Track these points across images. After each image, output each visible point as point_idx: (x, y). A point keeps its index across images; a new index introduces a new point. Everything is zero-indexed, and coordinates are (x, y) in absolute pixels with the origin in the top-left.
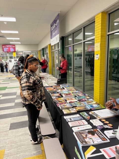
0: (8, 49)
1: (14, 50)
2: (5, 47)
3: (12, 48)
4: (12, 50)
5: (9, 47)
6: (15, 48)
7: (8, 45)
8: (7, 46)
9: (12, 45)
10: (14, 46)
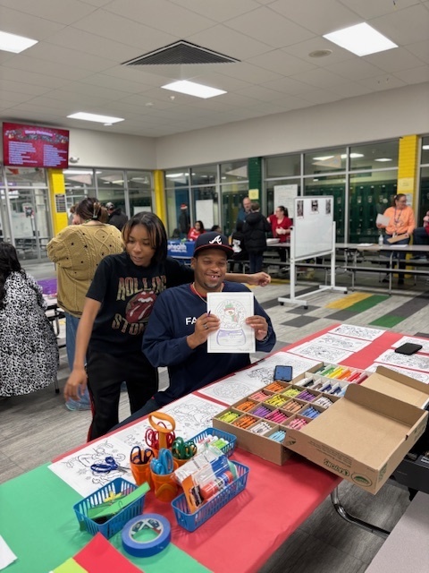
0: (33, 150)
1: (61, 159)
2: (14, 140)
3: (55, 146)
4: (51, 156)
5: (40, 137)
6: (66, 147)
7: (34, 128)
8: (27, 132)
9: (53, 130)
10: (66, 133)
